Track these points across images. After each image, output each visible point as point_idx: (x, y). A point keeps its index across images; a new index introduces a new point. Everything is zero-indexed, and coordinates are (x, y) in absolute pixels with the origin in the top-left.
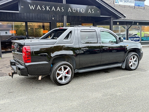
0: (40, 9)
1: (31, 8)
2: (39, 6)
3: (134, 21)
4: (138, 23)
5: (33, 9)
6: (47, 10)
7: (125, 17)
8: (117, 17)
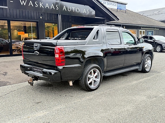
0: (33, 6)
1: (22, 4)
2: (31, 1)
3: (123, 24)
4: (125, 26)
5: (25, 4)
6: (40, 7)
7: (118, 19)
8: (110, 19)
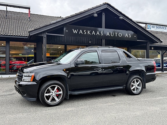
0: (82, 33)
1: (74, 32)
5: (76, 33)
6: (88, 34)
